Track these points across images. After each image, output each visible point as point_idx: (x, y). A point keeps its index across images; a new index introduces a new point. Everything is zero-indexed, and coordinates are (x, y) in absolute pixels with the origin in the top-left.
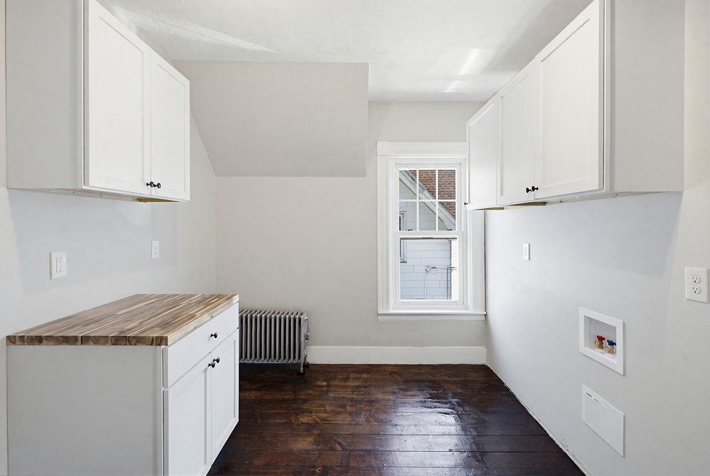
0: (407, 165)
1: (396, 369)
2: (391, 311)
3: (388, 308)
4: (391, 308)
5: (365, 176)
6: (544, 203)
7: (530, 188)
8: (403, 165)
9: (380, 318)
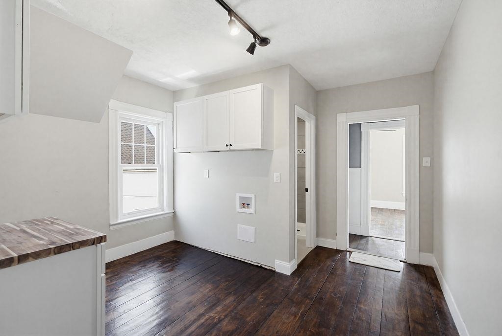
0: (127, 119)
1: (127, 259)
2: (120, 221)
3: (117, 218)
4: (119, 218)
5: (99, 123)
6: (219, 151)
7: (229, 145)
8: (124, 119)
9: (111, 227)
